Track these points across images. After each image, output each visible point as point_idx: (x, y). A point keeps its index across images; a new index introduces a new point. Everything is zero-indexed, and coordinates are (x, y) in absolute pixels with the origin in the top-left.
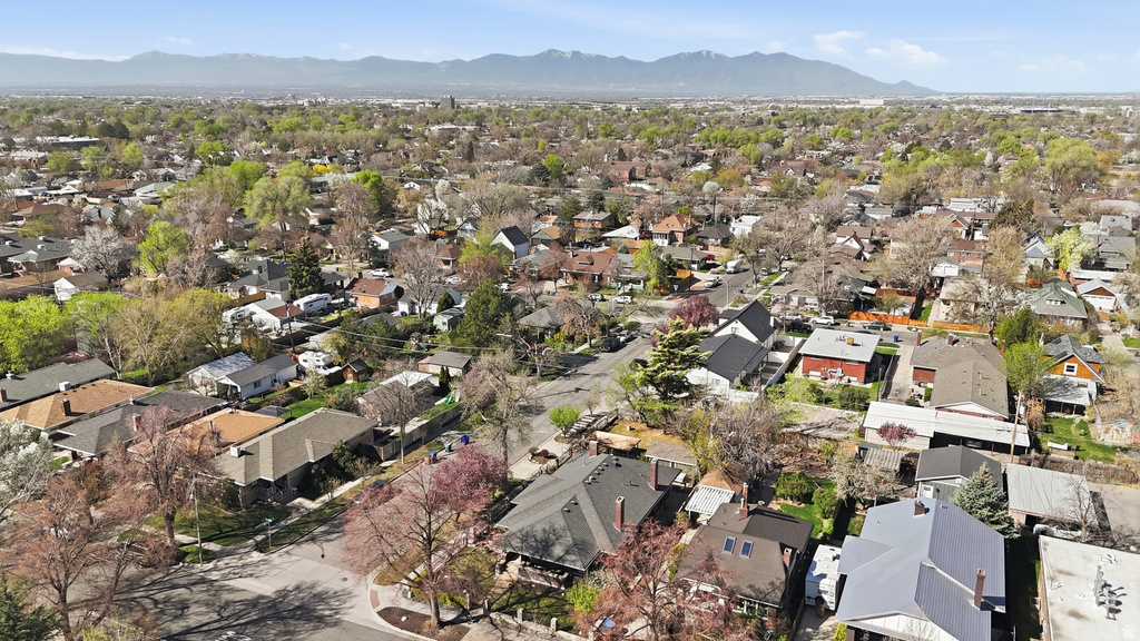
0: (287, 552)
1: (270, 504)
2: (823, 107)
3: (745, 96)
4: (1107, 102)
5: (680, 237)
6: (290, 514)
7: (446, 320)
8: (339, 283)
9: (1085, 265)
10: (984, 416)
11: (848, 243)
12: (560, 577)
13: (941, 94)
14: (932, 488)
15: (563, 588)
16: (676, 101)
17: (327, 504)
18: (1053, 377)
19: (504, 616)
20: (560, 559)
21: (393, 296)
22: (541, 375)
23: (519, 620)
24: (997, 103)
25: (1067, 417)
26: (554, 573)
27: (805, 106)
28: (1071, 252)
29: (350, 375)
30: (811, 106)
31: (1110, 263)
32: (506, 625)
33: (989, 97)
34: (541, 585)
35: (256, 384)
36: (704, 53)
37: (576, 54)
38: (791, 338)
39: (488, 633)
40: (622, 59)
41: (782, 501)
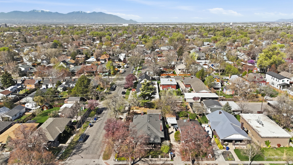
0: (70, 159)
1: (53, 148)
2: (115, 26)
3: (93, 23)
4: (174, 25)
5: (107, 60)
6: (61, 149)
7: (62, 88)
8: (15, 82)
9: (198, 59)
10: (207, 92)
11: (148, 59)
12: (153, 146)
13: (139, 23)
14: (210, 109)
15: (154, 148)
16: (75, 25)
17: (70, 143)
18: (212, 82)
19: (145, 159)
20: (153, 141)
21: (38, 84)
22: (101, 99)
23: (150, 159)
24: (152, 25)
25: (217, 90)
26: (151, 145)
27: (110, 26)
28: (195, 57)
29: (45, 108)
30: (112, 26)
31: (201, 58)
32: (147, 161)
33: (150, 23)
34: (148, 149)
35: (15, 115)
36: (80, 12)
37: (42, 11)
38: (154, 81)
39: (144, 164)
40: (57, 13)
41: (181, 118)
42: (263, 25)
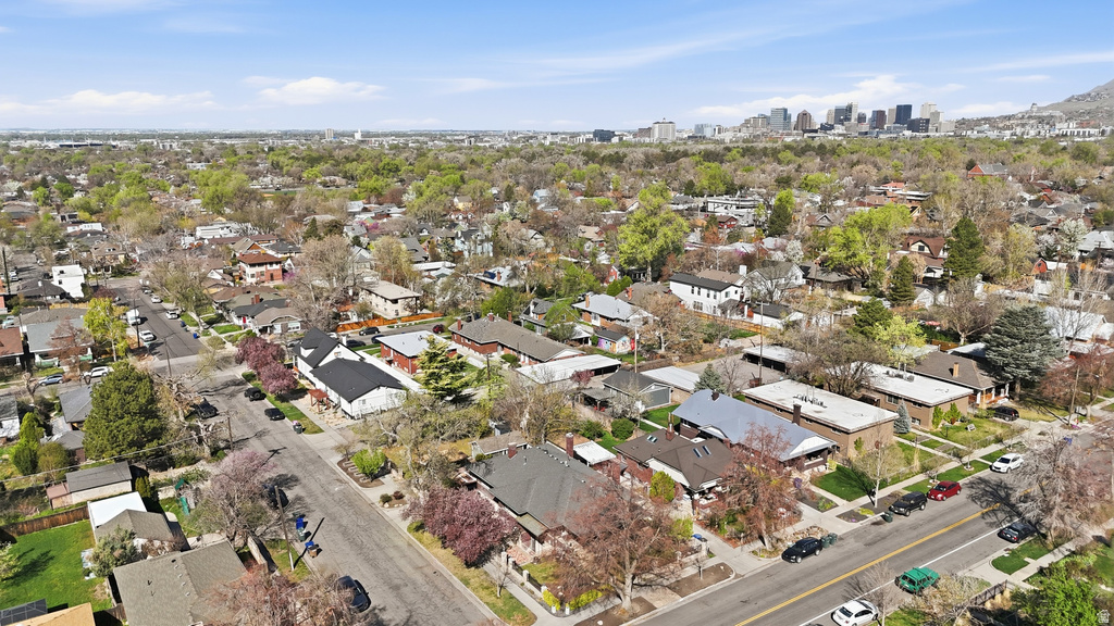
10: (573, 357)
31: (414, 258)
39: (654, 591)
42: (463, 141)
